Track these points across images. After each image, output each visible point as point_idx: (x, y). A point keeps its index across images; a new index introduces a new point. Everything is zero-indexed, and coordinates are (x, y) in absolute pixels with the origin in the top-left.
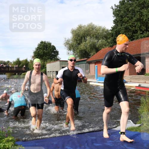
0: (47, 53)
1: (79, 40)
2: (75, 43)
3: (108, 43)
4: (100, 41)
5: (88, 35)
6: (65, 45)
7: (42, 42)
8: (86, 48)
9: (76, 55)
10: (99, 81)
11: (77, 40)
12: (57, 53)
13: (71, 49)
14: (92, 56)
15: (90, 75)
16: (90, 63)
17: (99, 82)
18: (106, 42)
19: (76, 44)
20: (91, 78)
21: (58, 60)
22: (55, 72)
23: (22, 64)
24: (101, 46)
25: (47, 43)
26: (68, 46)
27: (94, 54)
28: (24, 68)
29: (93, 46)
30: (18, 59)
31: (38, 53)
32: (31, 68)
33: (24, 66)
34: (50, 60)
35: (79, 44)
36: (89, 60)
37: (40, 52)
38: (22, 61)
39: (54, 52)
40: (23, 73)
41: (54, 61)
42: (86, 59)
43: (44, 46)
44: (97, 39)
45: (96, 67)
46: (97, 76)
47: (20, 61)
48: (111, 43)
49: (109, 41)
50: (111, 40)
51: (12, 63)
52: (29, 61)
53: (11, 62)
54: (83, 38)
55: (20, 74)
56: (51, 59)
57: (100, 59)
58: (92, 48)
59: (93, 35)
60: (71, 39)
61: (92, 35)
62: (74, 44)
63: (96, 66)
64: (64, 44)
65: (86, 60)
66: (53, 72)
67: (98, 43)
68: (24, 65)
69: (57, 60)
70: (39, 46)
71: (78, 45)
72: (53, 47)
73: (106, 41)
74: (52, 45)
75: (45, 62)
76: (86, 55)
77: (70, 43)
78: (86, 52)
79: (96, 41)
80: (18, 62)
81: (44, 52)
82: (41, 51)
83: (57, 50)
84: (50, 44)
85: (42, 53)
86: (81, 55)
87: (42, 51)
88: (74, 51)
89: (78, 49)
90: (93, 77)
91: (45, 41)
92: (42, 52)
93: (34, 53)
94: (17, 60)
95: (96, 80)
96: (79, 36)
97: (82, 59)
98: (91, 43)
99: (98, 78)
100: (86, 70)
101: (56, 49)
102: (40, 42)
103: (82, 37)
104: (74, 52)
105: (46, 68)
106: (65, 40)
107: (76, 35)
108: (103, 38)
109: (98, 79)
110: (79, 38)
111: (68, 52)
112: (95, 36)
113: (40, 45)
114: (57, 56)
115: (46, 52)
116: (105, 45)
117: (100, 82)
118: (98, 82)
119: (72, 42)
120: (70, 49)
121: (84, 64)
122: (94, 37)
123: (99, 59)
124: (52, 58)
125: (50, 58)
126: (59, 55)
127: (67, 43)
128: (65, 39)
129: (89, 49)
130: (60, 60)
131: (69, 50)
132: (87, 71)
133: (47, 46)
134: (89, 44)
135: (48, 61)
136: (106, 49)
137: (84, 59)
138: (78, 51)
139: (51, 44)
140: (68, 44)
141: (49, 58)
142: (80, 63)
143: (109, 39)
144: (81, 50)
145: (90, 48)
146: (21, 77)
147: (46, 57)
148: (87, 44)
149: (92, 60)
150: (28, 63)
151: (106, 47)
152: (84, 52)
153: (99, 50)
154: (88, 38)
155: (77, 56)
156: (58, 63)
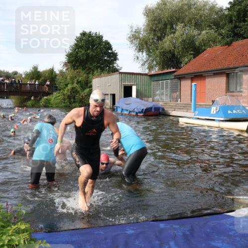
0: (94, 56)
1: (160, 30)
2: (152, 36)
3: (220, 38)
4: (204, 32)
5: (178, 20)
6: (131, 42)
7: (84, 34)
8: (173, 48)
9: (153, 61)
10: (198, 115)
11: (155, 31)
12: (114, 56)
13: (142, 49)
14: (186, 64)
15: (182, 103)
16: (181, 78)
17: (199, 119)
18: (216, 34)
19: (153, 39)
20: (183, 109)
21: (115, 70)
22: (109, 95)
23: (42, 78)
24: (206, 44)
25: (94, 35)
26: (137, 42)
27: (190, 60)
28: (48, 85)
29: (189, 43)
30: (35, 68)
31: (76, 57)
32: (62, 87)
33: (48, 83)
34: (99, 71)
35: (160, 38)
36: (180, 72)
37: (80, 54)
38: (44, 72)
39: (109, 55)
40: (45, 97)
41: (109, 72)
42: (174, 70)
43: (87, 41)
44: (197, 28)
45: (193, 86)
46: (195, 105)
47: (39, 72)
48: (228, 37)
49: (223, 32)
50: (228, 31)
51: (23, 76)
52: (58, 72)
53: (21, 73)
54: (169, 27)
55: (38, 99)
56: (103, 70)
57: (203, 70)
58: (186, 49)
59: (190, 21)
60: (143, 27)
61: (187, 19)
62: (149, 39)
63: (193, 84)
64: (129, 38)
65: (174, 72)
66: (106, 96)
67: (200, 37)
68: (47, 81)
69: (115, 72)
70: (77, 41)
71: (158, 40)
72: (105, 44)
73: (216, 32)
74: (104, 39)
75: (90, 75)
76: (173, 61)
77: (141, 36)
78: (173, 55)
79: (196, 32)
80: (35, 74)
81: (88, 55)
82: (81, 52)
83: (114, 50)
84: (100, 38)
85: (85, 57)
86: (163, 61)
87: (83, 52)
88: (149, 53)
89: (157, 49)
90: (186, 107)
91: (90, 32)
92: (83, 54)
93: (67, 56)
94: (33, 70)
95: (194, 114)
96: (159, 21)
97: (166, 71)
98: (184, 37)
99: (197, 109)
100: (174, 92)
101: (111, 49)
102: (81, 34)
103: (166, 25)
104: (150, 56)
105: (91, 87)
106: (132, 31)
107: (154, 20)
108: (210, 26)
109: (197, 112)
110: (160, 26)
111: (137, 54)
112: (193, 21)
113: (79, 40)
114: (113, 63)
115: (92, 54)
116: (214, 42)
117: (200, 117)
118: (198, 117)
119: (145, 34)
120: (140, 49)
121: (169, 81)
122: (192, 23)
123: (200, 70)
124: (104, 67)
125: (100, 67)
126: (117, 62)
127: (134, 37)
128: (132, 27)
129: (180, 49)
130: (120, 71)
131: (139, 52)
132: (175, 95)
133: (94, 41)
134: (180, 40)
135: (95, 72)
136: (216, 49)
137: (169, 70)
138: (158, 52)
139: (102, 37)
140: (137, 38)
141: (97, 68)
142: (160, 78)
143: (223, 28)
144: (164, 52)
145: (183, 49)
146: (41, 104)
147: (91, 64)
148: (177, 39)
149: (187, 72)
150: (56, 75)
151: (217, 46)
152: (169, 56)
153: (201, 51)
154: (179, 27)
155: (155, 63)
156: (115, 77)
